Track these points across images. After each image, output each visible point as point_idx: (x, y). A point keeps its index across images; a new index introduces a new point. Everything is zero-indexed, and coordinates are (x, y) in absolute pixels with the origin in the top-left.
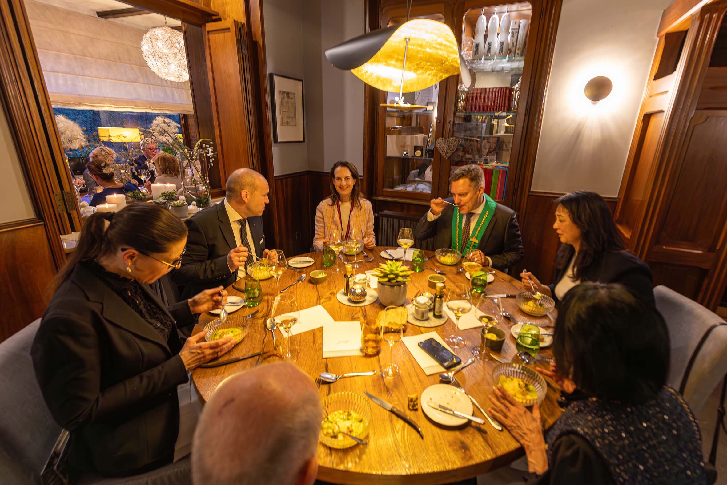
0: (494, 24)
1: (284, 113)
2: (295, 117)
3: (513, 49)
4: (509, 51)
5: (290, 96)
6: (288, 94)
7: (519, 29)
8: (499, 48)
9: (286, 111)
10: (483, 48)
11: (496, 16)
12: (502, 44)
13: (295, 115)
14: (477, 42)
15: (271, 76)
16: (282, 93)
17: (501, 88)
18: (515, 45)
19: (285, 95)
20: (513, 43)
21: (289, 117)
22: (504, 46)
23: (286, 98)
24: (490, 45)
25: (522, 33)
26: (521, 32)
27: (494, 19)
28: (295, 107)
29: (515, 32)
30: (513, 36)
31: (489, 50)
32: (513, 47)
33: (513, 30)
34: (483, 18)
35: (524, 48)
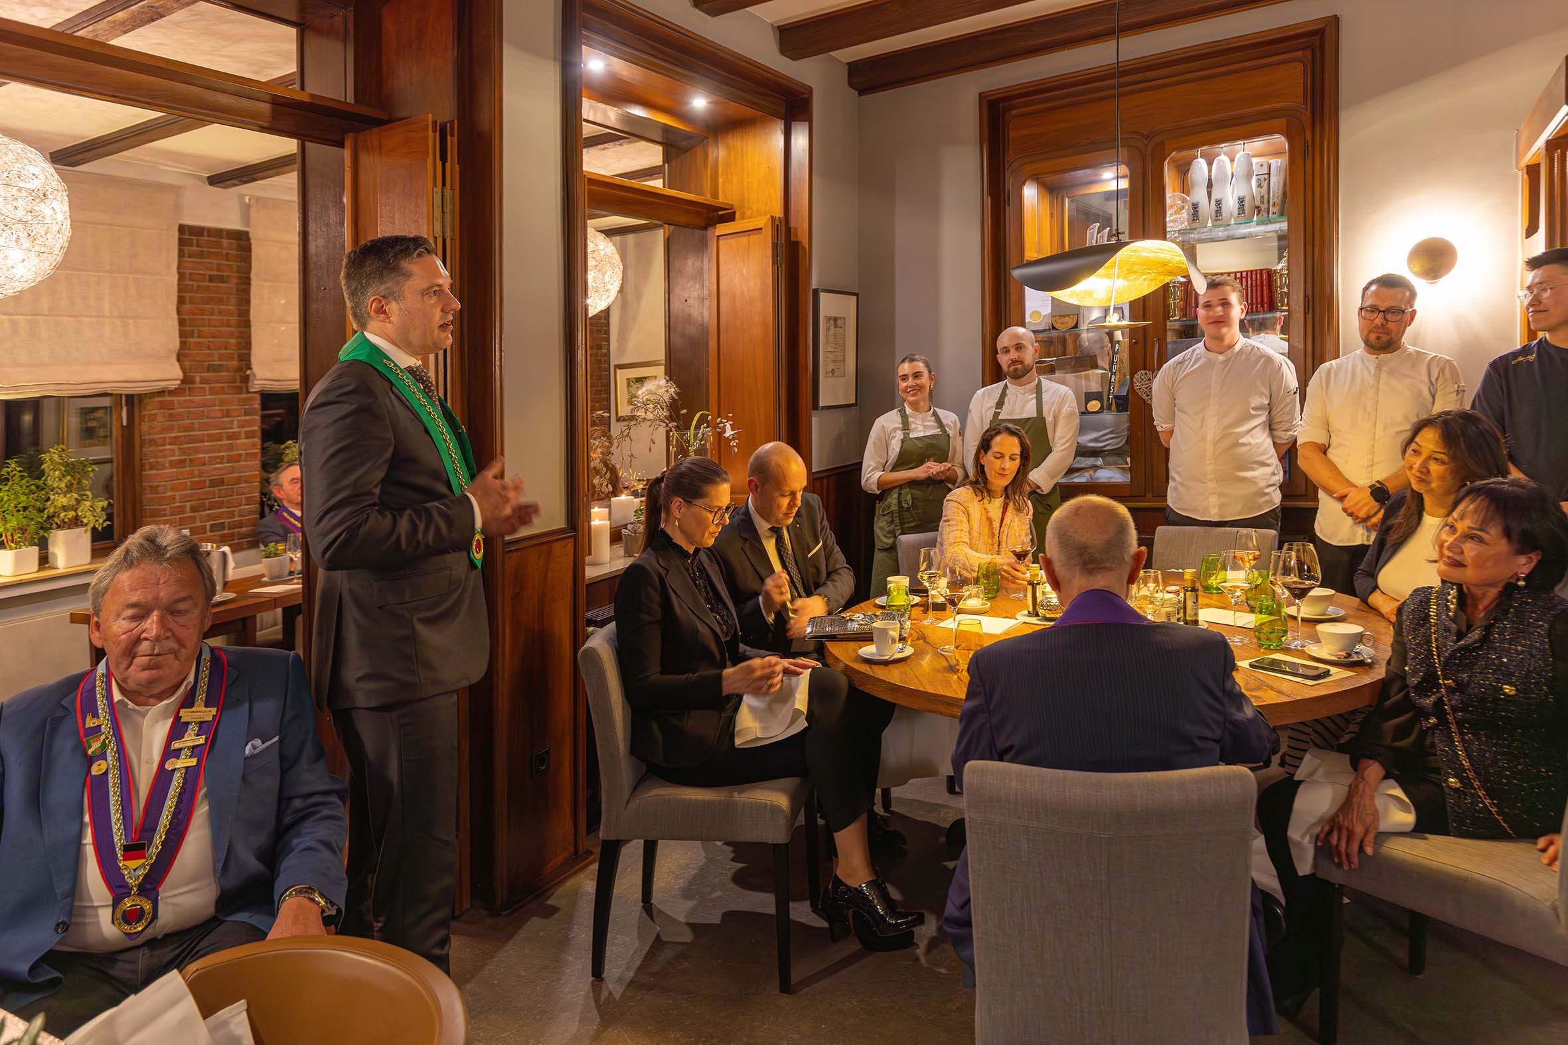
0: (1222, 167)
1: (830, 355)
2: (844, 360)
3: (1263, 207)
4: (1258, 209)
5: (839, 322)
6: (835, 319)
7: (1269, 174)
8: (1237, 205)
9: (832, 350)
10: (1206, 208)
11: (1224, 158)
12: (1241, 201)
13: (844, 356)
14: (1195, 200)
15: (816, 293)
16: (828, 319)
17: (1252, 271)
18: (1264, 199)
19: (832, 322)
20: (1262, 197)
21: (836, 361)
22: (1246, 203)
23: (832, 328)
24: (1219, 203)
25: (1276, 181)
26: (1273, 179)
27: (1219, 161)
28: (844, 343)
29: (1263, 179)
30: (1260, 186)
31: (1219, 211)
32: (1262, 202)
33: (1259, 177)
34: (1200, 164)
35: (1283, 202)
